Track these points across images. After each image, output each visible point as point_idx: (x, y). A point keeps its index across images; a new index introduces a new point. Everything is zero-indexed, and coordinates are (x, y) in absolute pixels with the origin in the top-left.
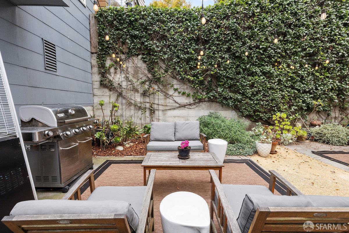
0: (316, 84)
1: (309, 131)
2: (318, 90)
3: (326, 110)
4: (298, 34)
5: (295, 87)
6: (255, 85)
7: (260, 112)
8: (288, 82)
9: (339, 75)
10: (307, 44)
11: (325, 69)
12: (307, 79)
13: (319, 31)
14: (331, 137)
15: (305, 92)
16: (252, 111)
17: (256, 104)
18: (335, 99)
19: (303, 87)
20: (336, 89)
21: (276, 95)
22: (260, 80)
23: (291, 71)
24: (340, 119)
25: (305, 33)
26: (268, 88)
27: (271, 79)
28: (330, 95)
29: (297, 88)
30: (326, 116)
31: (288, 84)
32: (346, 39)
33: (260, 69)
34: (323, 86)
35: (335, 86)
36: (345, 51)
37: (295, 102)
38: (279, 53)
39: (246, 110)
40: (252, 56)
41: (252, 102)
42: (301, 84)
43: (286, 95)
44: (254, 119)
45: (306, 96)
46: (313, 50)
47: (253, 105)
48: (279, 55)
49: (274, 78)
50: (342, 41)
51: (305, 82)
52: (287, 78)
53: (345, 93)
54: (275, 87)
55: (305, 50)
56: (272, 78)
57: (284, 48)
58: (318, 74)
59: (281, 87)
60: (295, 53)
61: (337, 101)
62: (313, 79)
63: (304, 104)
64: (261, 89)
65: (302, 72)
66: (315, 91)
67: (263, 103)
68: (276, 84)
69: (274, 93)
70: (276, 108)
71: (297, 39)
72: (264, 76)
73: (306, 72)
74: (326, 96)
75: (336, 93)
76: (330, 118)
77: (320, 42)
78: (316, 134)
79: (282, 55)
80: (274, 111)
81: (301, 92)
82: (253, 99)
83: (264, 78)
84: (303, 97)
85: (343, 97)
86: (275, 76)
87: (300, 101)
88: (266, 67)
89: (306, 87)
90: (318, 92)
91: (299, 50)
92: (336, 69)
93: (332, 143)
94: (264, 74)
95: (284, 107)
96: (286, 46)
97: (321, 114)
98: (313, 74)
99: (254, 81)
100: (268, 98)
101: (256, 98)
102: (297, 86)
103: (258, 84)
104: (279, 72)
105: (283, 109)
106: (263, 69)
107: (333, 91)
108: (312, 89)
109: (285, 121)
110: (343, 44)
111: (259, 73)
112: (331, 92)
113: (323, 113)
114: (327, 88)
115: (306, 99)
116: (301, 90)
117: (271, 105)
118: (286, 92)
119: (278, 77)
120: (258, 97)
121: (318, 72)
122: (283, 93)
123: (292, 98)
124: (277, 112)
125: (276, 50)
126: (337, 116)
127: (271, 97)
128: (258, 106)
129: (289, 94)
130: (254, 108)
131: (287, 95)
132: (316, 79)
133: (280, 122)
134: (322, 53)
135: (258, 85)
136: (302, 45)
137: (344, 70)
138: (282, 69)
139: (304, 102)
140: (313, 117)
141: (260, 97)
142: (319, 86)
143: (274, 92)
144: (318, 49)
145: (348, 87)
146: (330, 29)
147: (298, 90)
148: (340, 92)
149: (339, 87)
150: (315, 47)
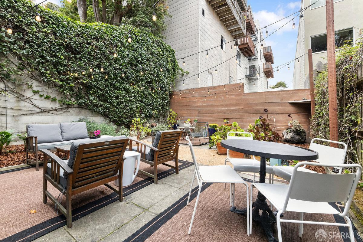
1: (152, 129)
2: (154, 104)
3: (158, 117)
6: (120, 97)
7: (123, 118)
9: (162, 97)
11: (156, 93)
12: (148, 97)
15: (148, 105)
16: (117, 117)
17: (120, 112)
18: (161, 110)
22: (122, 93)
23: (140, 91)
24: (164, 122)
25: (146, 68)
26: (128, 101)
27: (129, 94)
28: (159, 108)
30: (158, 120)
31: (139, 99)
34: (156, 102)
35: (160, 103)
36: (163, 84)
37: (143, 111)
38: (133, 77)
39: (113, 116)
40: (117, 75)
41: (118, 110)
42: (146, 100)
44: (119, 123)
46: (150, 80)
47: (118, 113)
50: (162, 78)
51: (148, 99)
52: (139, 95)
54: (132, 100)
55: (147, 79)
57: (136, 75)
58: (153, 95)
59: (136, 101)
60: (142, 80)
61: (162, 112)
62: (151, 98)
63: (148, 113)
64: (124, 101)
65: (146, 92)
66: (152, 105)
67: (125, 111)
68: (132, 98)
69: (132, 104)
70: (133, 115)
72: (125, 92)
73: (148, 93)
74: (157, 108)
76: (159, 122)
77: (153, 76)
79: (135, 79)
80: (132, 117)
82: (118, 107)
84: (147, 108)
86: (132, 93)
87: (146, 111)
88: (126, 85)
89: (148, 102)
91: (144, 78)
94: (125, 90)
95: (138, 114)
97: (156, 120)
98: (151, 95)
99: (118, 94)
100: (128, 107)
101: (120, 107)
102: (144, 101)
104: (134, 90)
105: (137, 116)
106: (124, 86)
107: (160, 106)
108: (151, 103)
111: (122, 89)
114: (158, 103)
115: (149, 109)
117: (130, 113)
118: (138, 104)
120: (122, 106)
123: (142, 109)
124: (134, 117)
126: (162, 120)
127: (130, 107)
128: (122, 113)
129: (140, 106)
130: (119, 115)
132: (153, 98)
134: (154, 83)
135: (122, 98)
138: (135, 88)
139: (148, 111)
140: (152, 121)
142: (154, 102)
144: (153, 80)
145: (166, 104)
146: (157, 70)
147: (145, 104)
148: (163, 106)
149: (162, 104)
150: (151, 78)
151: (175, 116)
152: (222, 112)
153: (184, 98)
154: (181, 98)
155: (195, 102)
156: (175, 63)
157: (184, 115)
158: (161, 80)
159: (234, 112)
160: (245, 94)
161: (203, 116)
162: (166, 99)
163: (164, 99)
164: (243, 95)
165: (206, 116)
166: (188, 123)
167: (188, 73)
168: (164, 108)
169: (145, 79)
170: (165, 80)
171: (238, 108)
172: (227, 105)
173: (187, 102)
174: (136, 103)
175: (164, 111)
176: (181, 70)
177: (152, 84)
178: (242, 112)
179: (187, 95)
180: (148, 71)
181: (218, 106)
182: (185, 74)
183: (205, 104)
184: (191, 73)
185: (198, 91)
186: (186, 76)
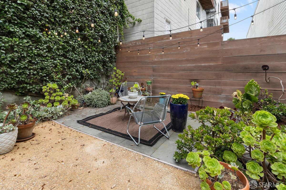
0: (86, 55)
1: (83, 97)
2: (88, 60)
3: (97, 78)
4: (65, 5)
5: (68, 57)
6: (15, 49)
7: (27, 83)
8: (60, 51)
9: (102, 50)
10: (74, 17)
11: (92, 44)
12: (78, 50)
13: (83, 9)
14: (97, 101)
15: (77, 62)
16: (13, 83)
17: (20, 74)
18: (101, 69)
19: (75, 57)
20: (101, 61)
21: (46, 63)
22: (22, 43)
23: (62, 40)
24: (106, 84)
25: (72, 6)
26: (35, 55)
27: (38, 45)
28: (97, 66)
29: (70, 57)
30: (98, 82)
31: (60, 53)
32: (103, 23)
33: (22, 30)
34: (91, 58)
35: (100, 59)
36: (103, 32)
37: (69, 71)
38: (47, 18)
39: (5, 81)
40: (6, 9)
41: (13, 71)
42: (73, 54)
43: (58, 64)
44: (20, 93)
45: (79, 66)
46: (80, 24)
47: (15, 75)
48: (47, 20)
49: (43, 44)
50: (101, 24)
51: (77, 53)
52: (58, 47)
53: (107, 64)
54: (44, 55)
55: (74, 22)
56: (40, 44)
57: (53, 15)
58: (86, 47)
59: (53, 55)
60: (64, 23)
61: (102, 70)
62: (83, 51)
63: (78, 73)
64: (25, 55)
65: (73, 43)
66: (85, 61)
67: (30, 73)
68: (45, 51)
69: (44, 61)
70: (48, 78)
71: (65, 10)
72: (28, 40)
73: (77, 44)
74: (95, 66)
75: (101, 64)
76: (100, 84)
77: (85, 19)
78: (88, 100)
79: (50, 20)
80: (46, 81)
81: (74, 61)
82: (15, 67)
83: (28, 42)
84: (76, 66)
85: (106, 68)
86: (43, 42)
87: (73, 70)
88: (31, 30)
89: (78, 57)
90: (88, 62)
91: (68, 20)
92: (100, 45)
93: (98, 106)
94: (28, 36)
95: (58, 76)
96: (55, 13)
97: (94, 82)
98: (83, 46)
99: (13, 44)
100: (36, 66)
101: (18, 66)
102: (69, 55)
103: (20, 48)
104: (49, 38)
105: (56, 79)
106: (26, 31)
107: (100, 63)
108: (83, 59)
109: (57, 92)
110: (101, 26)
111: (20, 35)
112: (98, 63)
113: (95, 80)
114: (95, 59)
115: (78, 68)
116: (73, 59)
117: (41, 75)
118: (58, 61)
119: (47, 44)
120: (22, 65)
121: (87, 45)
122: (55, 62)
123: (66, 68)
124: (50, 82)
125: (42, 13)
126: (104, 82)
127: (40, 65)
128: (23, 76)
129: (61, 63)
130: (17, 79)
131: (60, 64)
132: (86, 51)
133: (50, 94)
134: (88, 29)
135: (20, 50)
136: (71, 17)
137: (104, 47)
138: (51, 36)
139: (77, 71)
140: (87, 85)
141: (24, 65)
142: (89, 57)
143: (43, 59)
144: (84, 25)
145: (108, 60)
146: (91, 11)
147: (71, 60)
148: (104, 63)
149: (103, 60)
150: (82, 22)
151: (120, 77)
152: (187, 70)
153: (134, 52)
154: (129, 51)
155: (149, 57)
156: (123, 7)
157: (134, 74)
158: (100, 26)
159: (206, 70)
160: (226, 43)
161: (160, 76)
162: (109, 54)
163: (106, 53)
164: (222, 45)
165: (163, 76)
166: (134, 90)
167: (141, 21)
168: (107, 66)
169: (70, 23)
170: (107, 27)
171: (212, 64)
172: (194, 61)
173: (138, 57)
174: (53, 59)
175: (107, 69)
176: (131, 17)
177: (85, 32)
178: (220, 70)
179: (138, 48)
180: (75, 10)
181: (181, 61)
182: (137, 22)
183: (162, 58)
184: (144, 20)
185: (152, 42)
186: (138, 25)
